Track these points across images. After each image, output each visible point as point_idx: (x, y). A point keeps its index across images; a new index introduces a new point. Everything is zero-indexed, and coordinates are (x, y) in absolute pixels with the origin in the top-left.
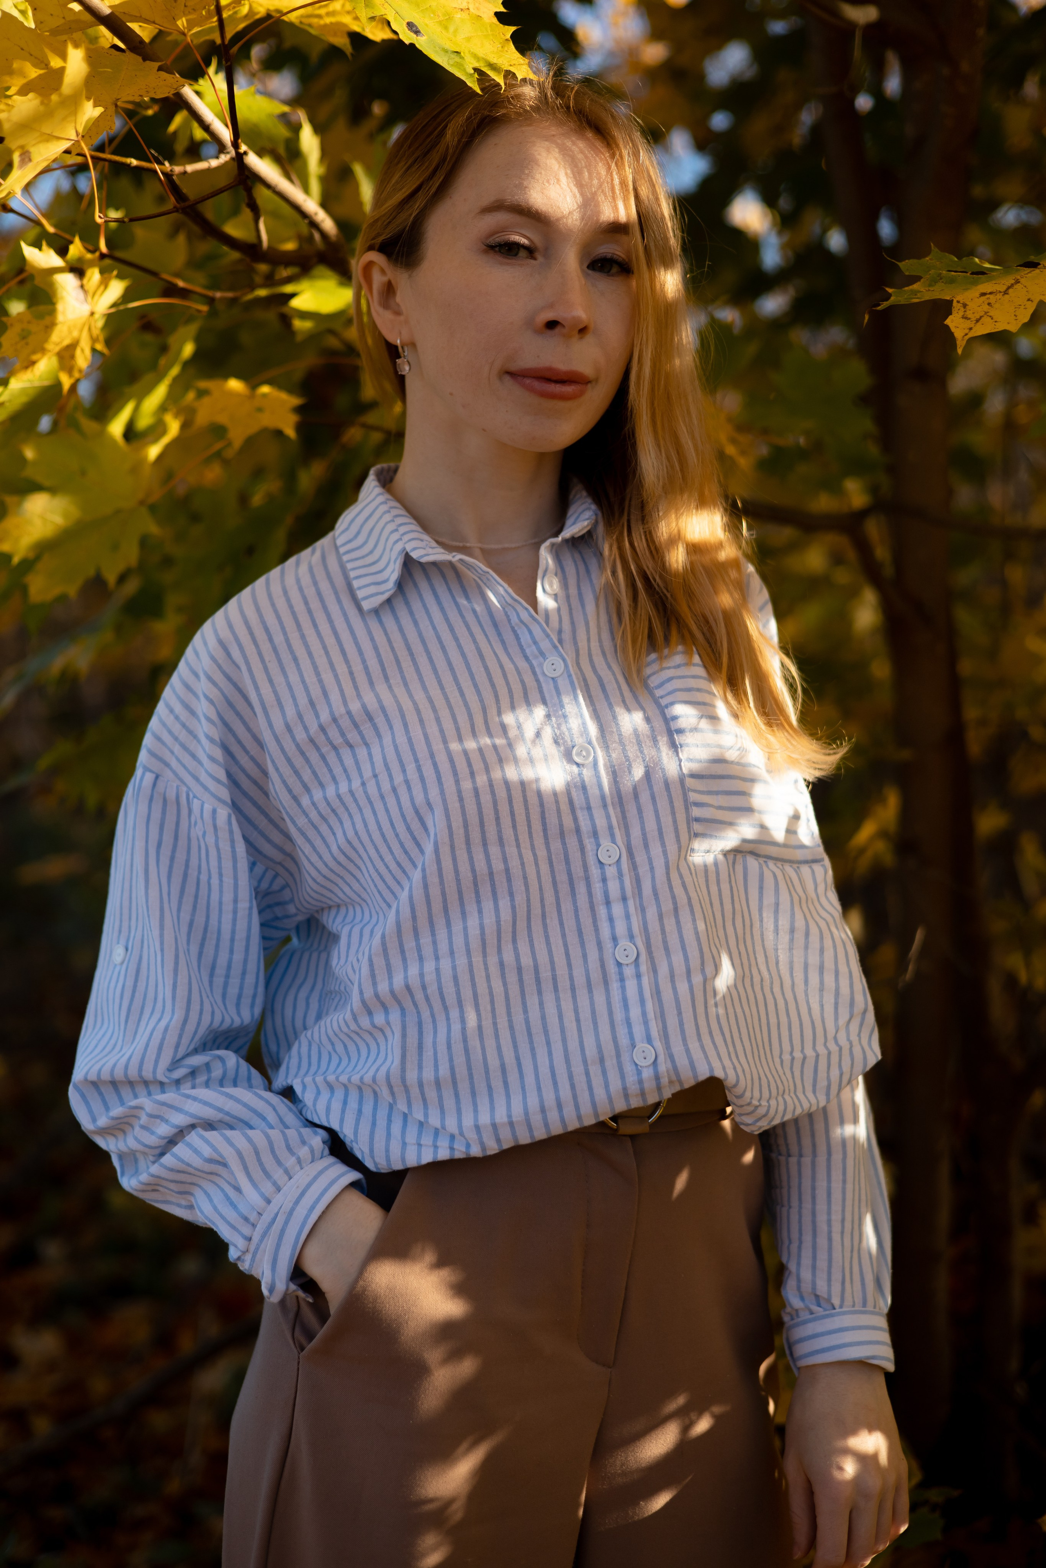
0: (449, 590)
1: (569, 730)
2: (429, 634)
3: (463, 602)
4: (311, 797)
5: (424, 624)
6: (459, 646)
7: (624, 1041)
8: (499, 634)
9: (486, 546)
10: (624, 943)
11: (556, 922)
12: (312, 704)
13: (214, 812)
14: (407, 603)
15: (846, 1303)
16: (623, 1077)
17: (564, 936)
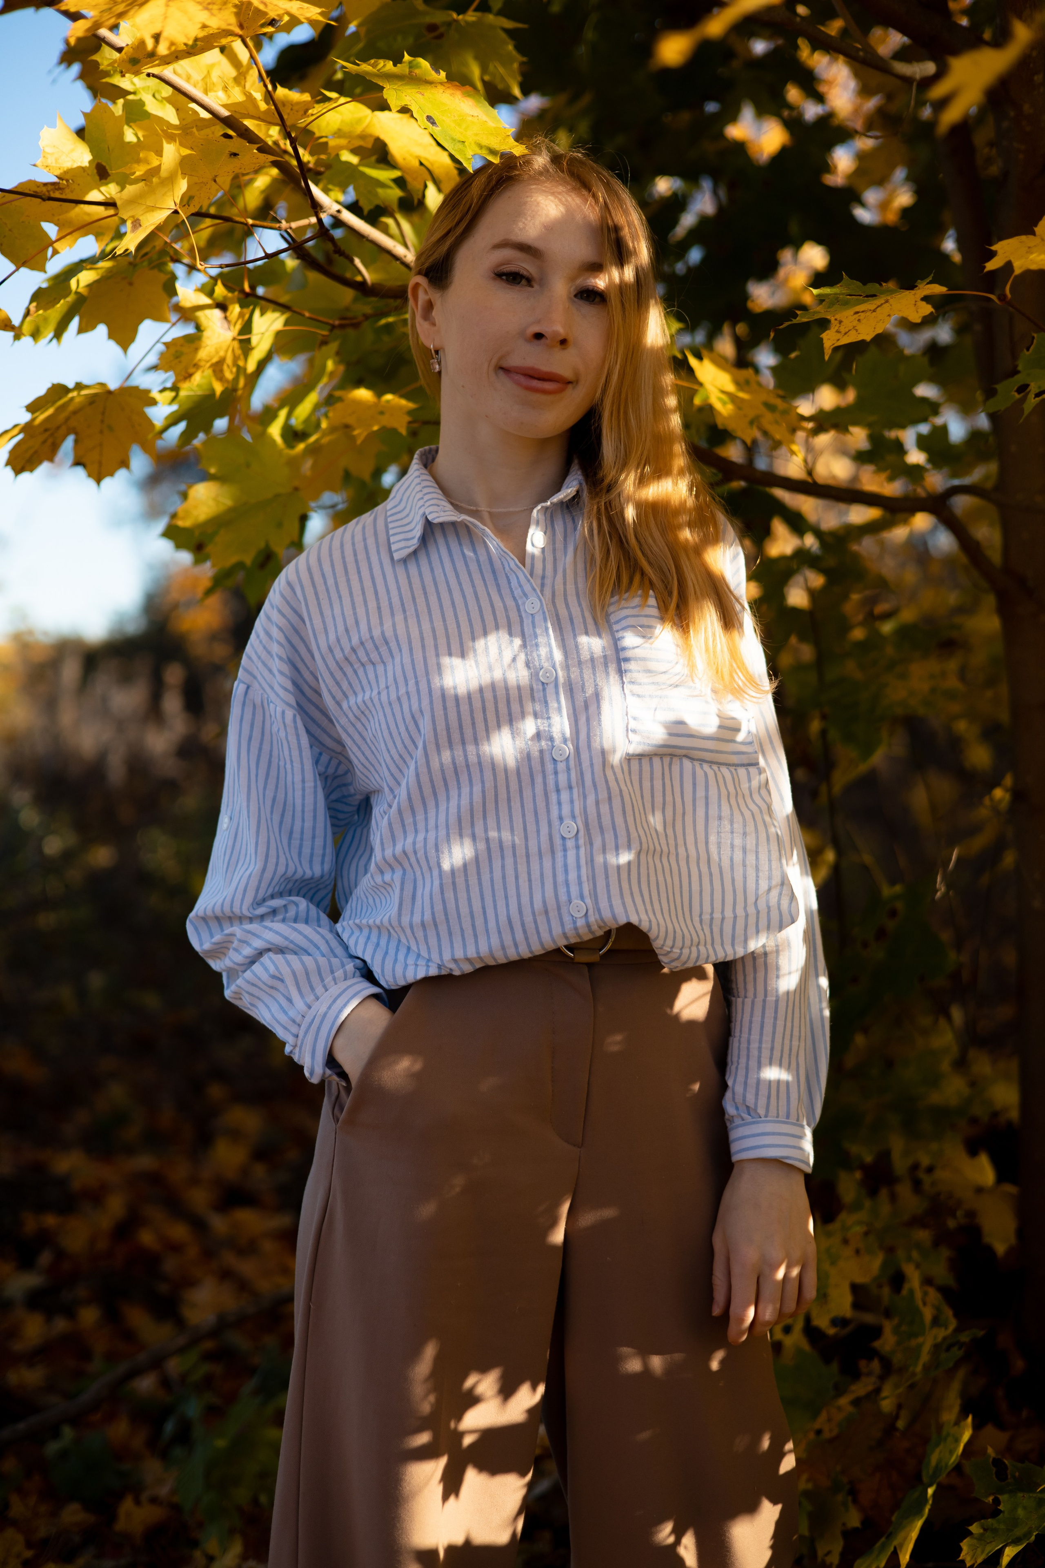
0: (460, 544)
1: (539, 656)
2: (441, 579)
3: (469, 554)
4: (348, 703)
5: (438, 571)
6: (462, 590)
7: (563, 898)
8: (496, 579)
9: (494, 510)
10: (568, 821)
11: (519, 804)
12: (347, 631)
13: (283, 713)
14: (428, 555)
15: (770, 1114)
16: (562, 925)
17: (524, 815)
